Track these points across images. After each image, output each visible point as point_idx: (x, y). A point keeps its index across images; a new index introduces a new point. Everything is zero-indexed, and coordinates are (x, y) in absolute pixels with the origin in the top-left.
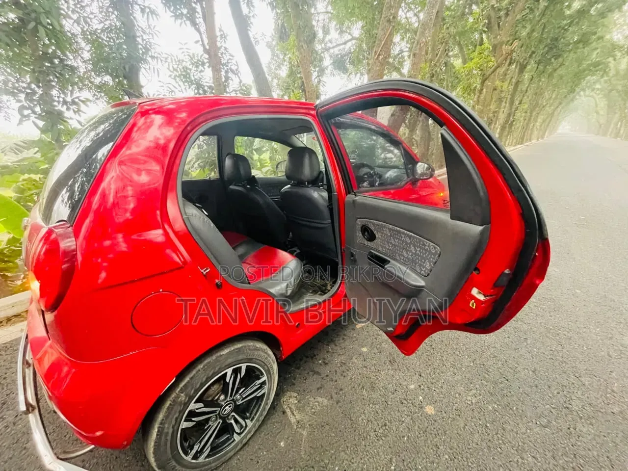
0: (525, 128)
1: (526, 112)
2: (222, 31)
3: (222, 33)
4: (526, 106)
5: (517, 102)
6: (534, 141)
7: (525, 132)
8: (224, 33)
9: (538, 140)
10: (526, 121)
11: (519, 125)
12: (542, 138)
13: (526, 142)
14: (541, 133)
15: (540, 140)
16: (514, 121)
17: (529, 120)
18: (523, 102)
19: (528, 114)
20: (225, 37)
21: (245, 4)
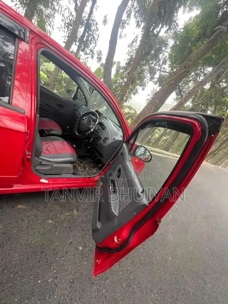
0: (220, 159)
1: (224, 153)
2: (106, 18)
3: (105, 19)
4: (226, 151)
5: (223, 146)
6: (220, 167)
7: (218, 161)
8: (106, 19)
9: (222, 167)
10: (222, 157)
11: (218, 156)
12: (224, 168)
13: (216, 165)
14: (225, 165)
15: (223, 168)
16: (217, 154)
17: (224, 157)
18: (225, 148)
19: (225, 155)
20: (106, 23)
21: (127, 15)
